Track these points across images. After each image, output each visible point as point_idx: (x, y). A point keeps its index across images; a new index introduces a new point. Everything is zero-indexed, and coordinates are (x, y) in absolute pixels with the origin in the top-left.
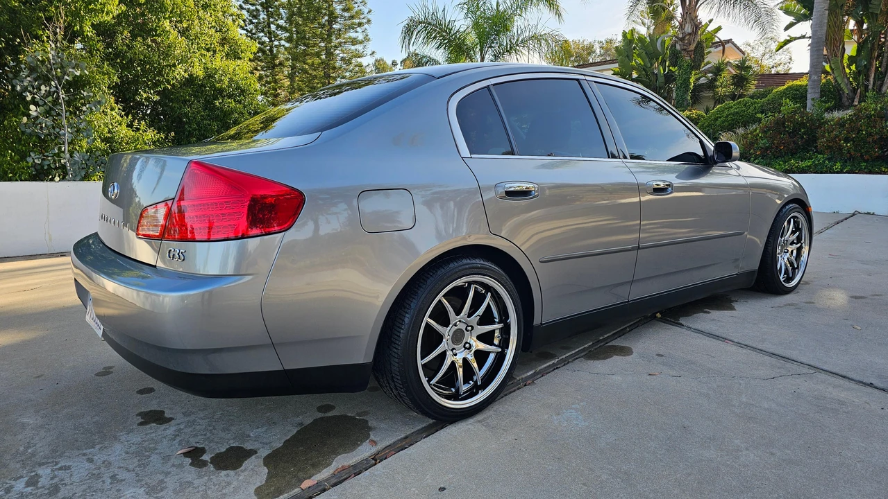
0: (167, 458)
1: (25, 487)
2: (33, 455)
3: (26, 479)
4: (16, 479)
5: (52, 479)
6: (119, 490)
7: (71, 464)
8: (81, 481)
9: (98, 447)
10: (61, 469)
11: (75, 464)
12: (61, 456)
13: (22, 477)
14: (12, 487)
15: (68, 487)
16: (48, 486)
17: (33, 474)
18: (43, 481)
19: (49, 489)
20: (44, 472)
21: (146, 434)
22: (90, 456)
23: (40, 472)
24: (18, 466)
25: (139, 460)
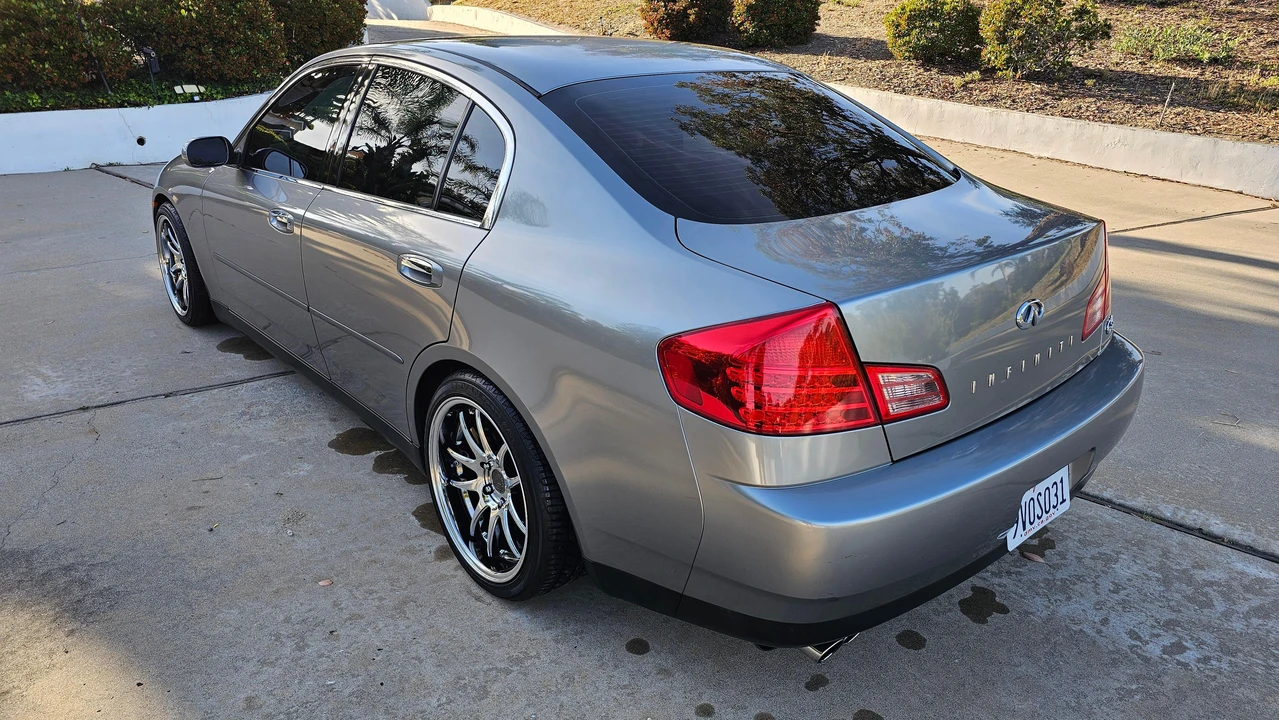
0: (1056, 567)
1: (1189, 649)
2: (1137, 678)
3: (1177, 657)
4: (1185, 666)
5: (1158, 635)
6: (1129, 580)
7: (1124, 635)
8: (1141, 611)
9: (1076, 628)
10: (1139, 638)
11: (1121, 630)
12: (1118, 651)
13: (1179, 663)
14: (1199, 660)
15: (1158, 616)
16: (1171, 632)
17: (1166, 656)
18: (1167, 640)
19: (1173, 629)
20: (1154, 650)
21: (1022, 597)
22: (1099, 626)
23: (1158, 652)
24: (1166, 679)
25: (1075, 584)
